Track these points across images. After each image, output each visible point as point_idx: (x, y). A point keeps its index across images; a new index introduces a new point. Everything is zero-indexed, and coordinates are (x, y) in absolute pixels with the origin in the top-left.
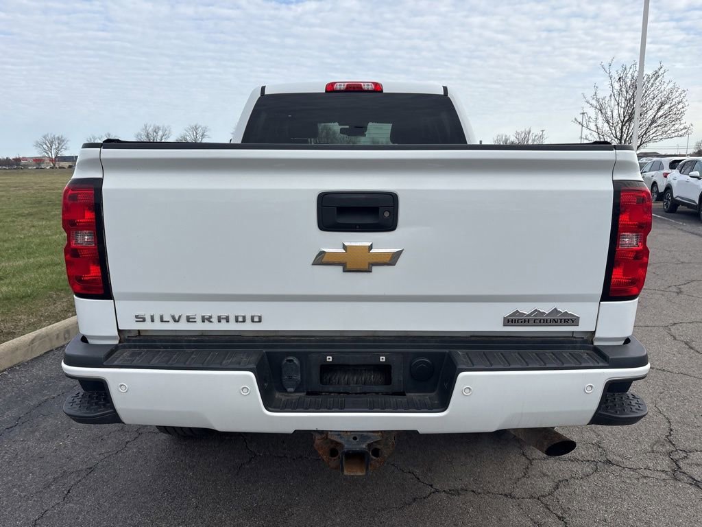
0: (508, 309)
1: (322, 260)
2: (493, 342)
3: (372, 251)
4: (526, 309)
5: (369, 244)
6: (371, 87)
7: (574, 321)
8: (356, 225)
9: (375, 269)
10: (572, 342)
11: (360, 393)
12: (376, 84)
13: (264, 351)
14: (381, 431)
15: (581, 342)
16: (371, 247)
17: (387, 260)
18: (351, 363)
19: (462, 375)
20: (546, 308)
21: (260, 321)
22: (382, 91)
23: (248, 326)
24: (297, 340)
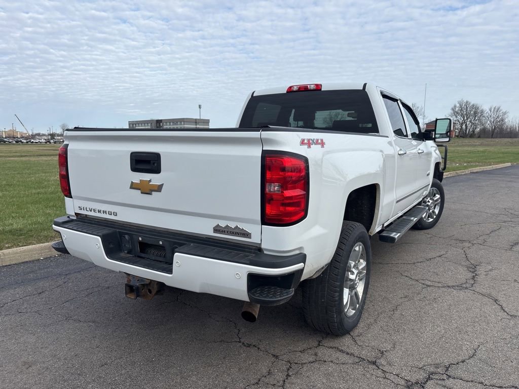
0: (215, 223)
1: (133, 186)
2: (209, 241)
3: (151, 183)
4: (223, 224)
5: (149, 179)
6: (312, 87)
7: (247, 235)
8: (143, 169)
9: (153, 193)
10: (250, 249)
11: (154, 260)
12: (317, 85)
13: (117, 230)
14: (151, 280)
15: (255, 249)
16: (150, 181)
17: (156, 189)
18: (149, 243)
19: (176, 254)
20: (232, 225)
21: (116, 215)
22: (321, 90)
23: (112, 217)
24: (130, 227)
